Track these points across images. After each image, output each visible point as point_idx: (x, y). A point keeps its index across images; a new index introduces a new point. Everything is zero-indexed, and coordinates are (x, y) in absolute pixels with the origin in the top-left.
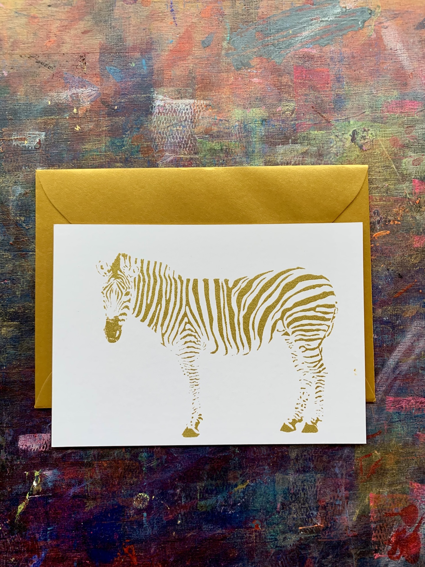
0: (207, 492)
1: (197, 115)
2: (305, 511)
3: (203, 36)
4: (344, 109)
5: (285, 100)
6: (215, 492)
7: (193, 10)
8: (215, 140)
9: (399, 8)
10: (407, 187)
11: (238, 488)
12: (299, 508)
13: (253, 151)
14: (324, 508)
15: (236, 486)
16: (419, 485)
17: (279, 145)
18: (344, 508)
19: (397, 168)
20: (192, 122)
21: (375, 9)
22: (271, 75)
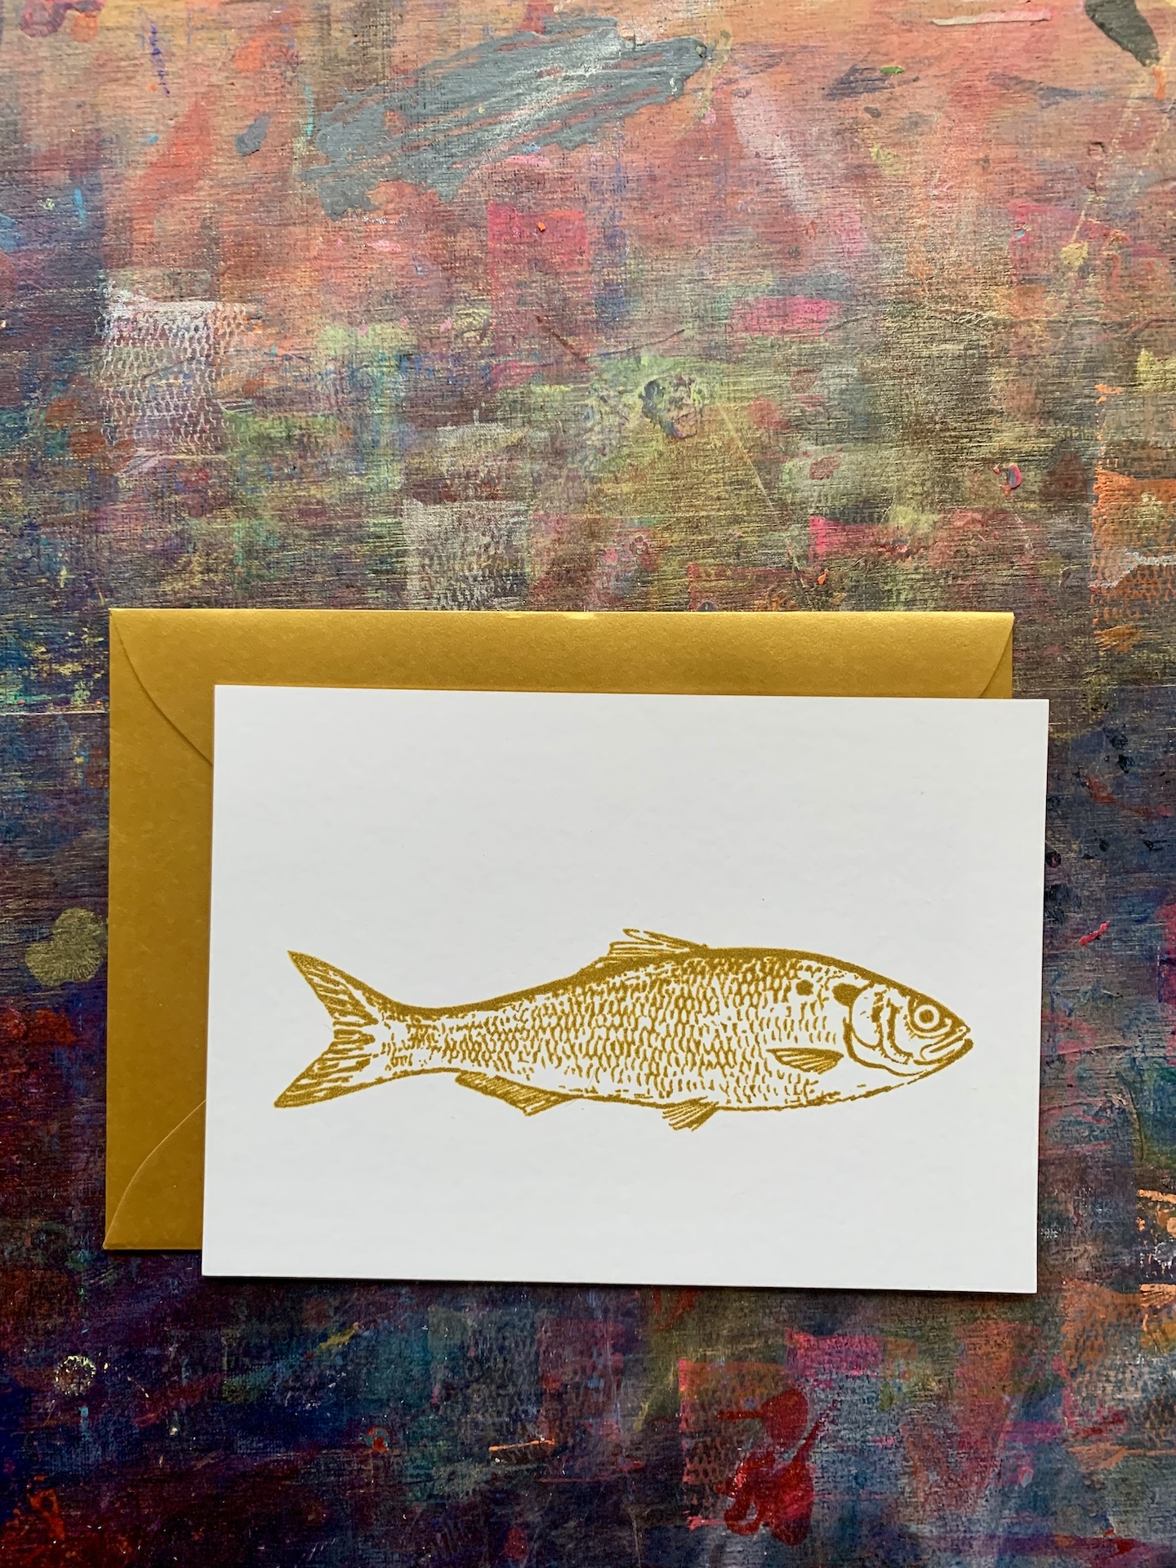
0: (247, 1353)
1: (223, 343)
2: (507, 1403)
3: (240, 124)
4: (626, 324)
5: (463, 301)
6: (268, 1353)
7: (212, 50)
8: (272, 412)
9: (783, 39)
10: (793, 538)
11: (329, 1342)
12: (490, 1396)
13: (375, 443)
14: (558, 1396)
15: (324, 1337)
16: (812, 1338)
17: (445, 424)
18: (609, 1398)
19: (767, 485)
20: (210, 364)
21: (717, 42)
22: (427, 229)
